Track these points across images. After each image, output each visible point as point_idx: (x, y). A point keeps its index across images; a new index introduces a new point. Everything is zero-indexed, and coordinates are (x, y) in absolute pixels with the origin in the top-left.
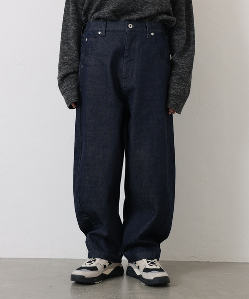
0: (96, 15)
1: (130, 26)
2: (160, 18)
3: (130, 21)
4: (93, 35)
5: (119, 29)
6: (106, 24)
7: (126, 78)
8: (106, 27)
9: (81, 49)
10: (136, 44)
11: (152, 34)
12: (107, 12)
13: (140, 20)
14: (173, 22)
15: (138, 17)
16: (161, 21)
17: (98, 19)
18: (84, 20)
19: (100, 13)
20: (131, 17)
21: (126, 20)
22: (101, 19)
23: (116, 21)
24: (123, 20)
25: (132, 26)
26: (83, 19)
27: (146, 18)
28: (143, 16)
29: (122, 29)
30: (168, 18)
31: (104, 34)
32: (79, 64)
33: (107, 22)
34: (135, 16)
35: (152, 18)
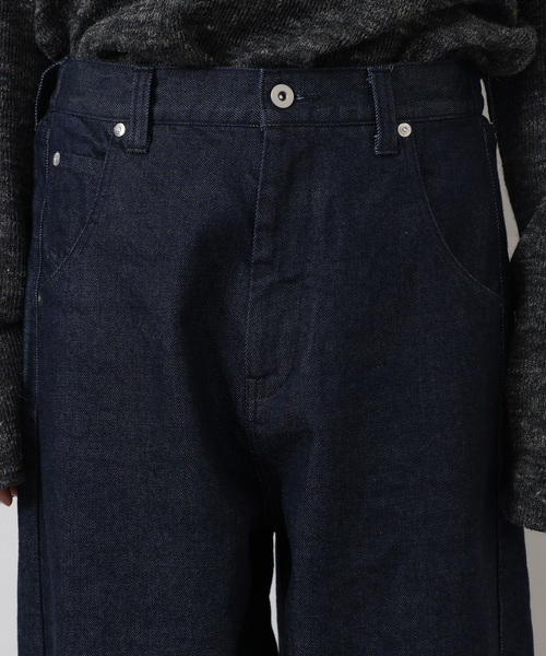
0: (100, 30)
1: (282, 96)
2: (446, 39)
3: (281, 70)
4: (85, 140)
5: (222, 110)
6: (154, 84)
7: (265, 376)
8: (153, 100)
9: (36, 203)
10: (317, 195)
11: (405, 130)
12: (150, 22)
13: (335, 61)
14: (518, 52)
15: (321, 47)
16: (451, 55)
17: (109, 54)
18: (47, 46)
19: (117, 26)
20: (285, 49)
21: (259, 63)
22: (124, 54)
23: (207, 67)
24: (241, 61)
25: (290, 96)
26: (41, 37)
27: (365, 45)
28: (347, 37)
29: (239, 113)
30: (493, 38)
31: (140, 140)
32: (24, 280)
33: (161, 74)
34: (307, 43)
35: (398, 42)
